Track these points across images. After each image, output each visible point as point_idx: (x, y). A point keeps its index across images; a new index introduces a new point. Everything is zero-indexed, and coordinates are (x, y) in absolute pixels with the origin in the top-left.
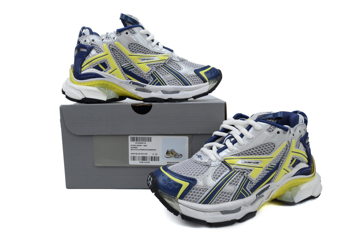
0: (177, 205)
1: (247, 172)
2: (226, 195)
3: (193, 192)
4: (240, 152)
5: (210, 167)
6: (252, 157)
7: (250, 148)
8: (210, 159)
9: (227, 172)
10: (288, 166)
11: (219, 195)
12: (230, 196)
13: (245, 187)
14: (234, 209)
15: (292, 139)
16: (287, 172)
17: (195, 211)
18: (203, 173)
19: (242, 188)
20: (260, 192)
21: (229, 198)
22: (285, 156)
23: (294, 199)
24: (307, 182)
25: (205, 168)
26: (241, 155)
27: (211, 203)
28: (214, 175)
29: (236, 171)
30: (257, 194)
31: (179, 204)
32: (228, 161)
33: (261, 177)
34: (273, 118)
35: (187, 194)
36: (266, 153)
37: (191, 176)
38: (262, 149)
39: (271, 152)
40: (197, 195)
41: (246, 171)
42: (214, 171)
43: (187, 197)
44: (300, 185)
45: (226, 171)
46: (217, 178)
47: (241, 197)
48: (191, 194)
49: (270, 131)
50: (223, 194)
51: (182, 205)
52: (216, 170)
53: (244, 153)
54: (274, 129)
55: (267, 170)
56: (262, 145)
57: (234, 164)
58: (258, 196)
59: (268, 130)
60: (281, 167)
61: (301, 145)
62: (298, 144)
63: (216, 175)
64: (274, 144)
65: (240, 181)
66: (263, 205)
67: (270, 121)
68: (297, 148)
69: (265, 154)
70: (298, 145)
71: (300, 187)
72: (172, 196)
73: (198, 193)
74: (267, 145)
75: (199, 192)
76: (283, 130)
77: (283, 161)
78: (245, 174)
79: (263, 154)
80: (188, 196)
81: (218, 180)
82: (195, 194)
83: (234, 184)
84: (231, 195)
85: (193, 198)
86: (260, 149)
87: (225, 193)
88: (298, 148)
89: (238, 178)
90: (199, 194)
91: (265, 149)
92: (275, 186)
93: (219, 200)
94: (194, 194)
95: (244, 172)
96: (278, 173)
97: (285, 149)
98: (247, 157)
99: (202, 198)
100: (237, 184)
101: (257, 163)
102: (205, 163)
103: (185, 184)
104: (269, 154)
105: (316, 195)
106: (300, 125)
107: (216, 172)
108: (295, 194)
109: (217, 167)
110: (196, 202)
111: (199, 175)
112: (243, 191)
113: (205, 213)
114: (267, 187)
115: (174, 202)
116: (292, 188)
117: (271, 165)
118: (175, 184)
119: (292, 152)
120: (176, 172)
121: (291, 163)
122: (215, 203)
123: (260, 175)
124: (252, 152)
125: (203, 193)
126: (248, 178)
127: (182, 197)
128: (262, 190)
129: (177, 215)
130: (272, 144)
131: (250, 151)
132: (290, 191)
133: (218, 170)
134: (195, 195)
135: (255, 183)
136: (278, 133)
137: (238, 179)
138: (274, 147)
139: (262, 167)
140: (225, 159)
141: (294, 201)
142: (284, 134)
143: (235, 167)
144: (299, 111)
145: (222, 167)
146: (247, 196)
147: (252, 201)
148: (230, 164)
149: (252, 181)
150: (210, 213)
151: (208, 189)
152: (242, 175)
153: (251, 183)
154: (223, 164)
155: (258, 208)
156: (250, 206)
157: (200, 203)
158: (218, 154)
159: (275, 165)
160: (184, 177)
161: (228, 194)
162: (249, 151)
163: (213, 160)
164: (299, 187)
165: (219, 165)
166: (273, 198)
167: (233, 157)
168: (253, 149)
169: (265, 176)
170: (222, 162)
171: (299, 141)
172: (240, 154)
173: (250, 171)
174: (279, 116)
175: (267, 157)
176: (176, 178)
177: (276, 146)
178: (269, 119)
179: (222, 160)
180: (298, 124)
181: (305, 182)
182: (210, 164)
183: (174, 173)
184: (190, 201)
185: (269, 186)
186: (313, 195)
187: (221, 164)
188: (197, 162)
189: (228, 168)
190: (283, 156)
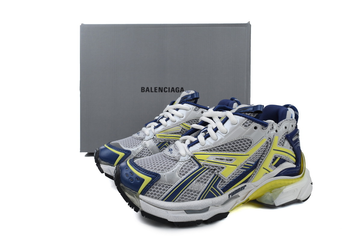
0: (138, 201)
1: (218, 170)
2: (192, 193)
3: (155, 188)
4: (212, 147)
5: (178, 162)
6: (225, 153)
7: (223, 144)
8: (179, 154)
9: (195, 169)
10: (269, 165)
11: (185, 193)
12: (197, 195)
13: (215, 186)
14: (200, 209)
15: (274, 135)
16: (267, 172)
17: (156, 208)
18: (169, 168)
19: (212, 187)
20: (233, 192)
21: (195, 197)
22: (265, 154)
23: (275, 201)
24: (292, 183)
25: (173, 163)
26: (213, 151)
27: (175, 201)
28: (180, 171)
29: (206, 168)
30: (230, 194)
31: (140, 200)
32: (198, 157)
33: (236, 176)
34: (253, 111)
35: (149, 190)
36: (242, 150)
37: (155, 171)
38: (236, 146)
39: (247, 149)
40: (160, 191)
41: (217, 168)
42: (181, 167)
43: (148, 193)
44: (284, 187)
45: (194, 167)
46: (184, 175)
47: (210, 196)
48: (153, 190)
49: (246, 126)
50: (189, 192)
51: (144, 201)
52: (184, 166)
53: (216, 149)
54: (250, 124)
55: (242, 168)
56: (236, 141)
57: (204, 160)
58: (231, 196)
59: (244, 125)
60: (260, 166)
61: (287, 143)
62: (282, 141)
63: (183, 171)
64: (250, 141)
65: (210, 179)
66: (238, 206)
67: (249, 114)
68: (281, 146)
69: (240, 151)
70: (282, 143)
71: (283, 189)
72: (133, 191)
73: (160, 189)
74: (243, 141)
75: (162, 188)
76: (262, 125)
77: (263, 160)
78: (216, 171)
79: (238, 151)
80: (150, 192)
81: (185, 177)
82: (158, 190)
83: (202, 182)
84: (198, 193)
85: (155, 194)
86: (234, 145)
87: (191, 191)
88: (283, 146)
89: (208, 175)
90: (161, 191)
91: (240, 145)
92: (253, 186)
93: (183, 198)
94: (156, 190)
95: (215, 170)
96: (256, 172)
97: (265, 146)
98: (220, 153)
99: (165, 195)
100: (206, 182)
101: (231, 160)
102: (174, 157)
103: (148, 179)
104: (244, 151)
105: (302, 199)
106: (287, 120)
107: (184, 168)
108: (276, 196)
109: (185, 162)
110: (158, 199)
111: (164, 170)
112: (212, 189)
113: (168, 211)
114: (243, 187)
115: (134, 197)
116: (273, 189)
117: (247, 163)
118: (137, 179)
119: (274, 150)
120: (140, 166)
121: (273, 163)
122: (179, 201)
123: (233, 174)
124: (225, 148)
125: (166, 189)
126: (219, 176)
127: (143, 193)
128: (236, 190)
129: (137, 212)
130: (249, 140)
131: (223, 147)
132: (271, 192)
133: (186, 165)
134: (158, 192)
135: (228, 182)
136: (256, 128)
137: (208, 177)
138: (250, 144)
139: (236, 165)
140: (194, 154)
141: (274, 204)
142: (263, 130)
143: (205, 164)
144: (290, 105)
145: (191, 163)
146: (218, 195)
147: (223, 202)
148: (199, 160)
149: (224, 180)
150: (173, 211)
151: (172, 186)
152: (213, 172)
153: (223, 181)
154: (192, 159)
155: (231, 209)
156: (221, 206)
157: (162, 200)
158: (188, 149)
159: (253, 163)
160: (147, 171)
161: (195, 192)
162: (221, 147)
163: (182, 155)
164: (281, 188)
165: (188, 160)
166: (250, 199)
167: (203, 152)
168: (226, 144)
169: (241, 175)
170: (192, 157)
171: (284, 138)
172: (212, 149)
173: (221, 169)
174: (259, 109)
175: (242, 154)
176: (139, 172)
177: (252, 143)
178: (248, 112)
179: (192, 155)
180: (285, 120)
181: (289, 184)
182: (178, 159)
183: (138, 167)
184: (152, 197)
185: (246, 186)
186: (298, 199)
187: (190, 159)
188: (166, 156)
189: (197, 164)
190: (263, 153)
